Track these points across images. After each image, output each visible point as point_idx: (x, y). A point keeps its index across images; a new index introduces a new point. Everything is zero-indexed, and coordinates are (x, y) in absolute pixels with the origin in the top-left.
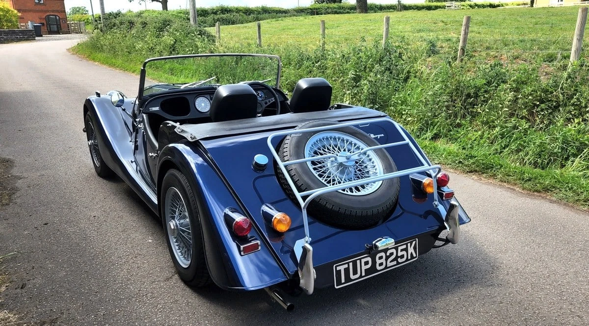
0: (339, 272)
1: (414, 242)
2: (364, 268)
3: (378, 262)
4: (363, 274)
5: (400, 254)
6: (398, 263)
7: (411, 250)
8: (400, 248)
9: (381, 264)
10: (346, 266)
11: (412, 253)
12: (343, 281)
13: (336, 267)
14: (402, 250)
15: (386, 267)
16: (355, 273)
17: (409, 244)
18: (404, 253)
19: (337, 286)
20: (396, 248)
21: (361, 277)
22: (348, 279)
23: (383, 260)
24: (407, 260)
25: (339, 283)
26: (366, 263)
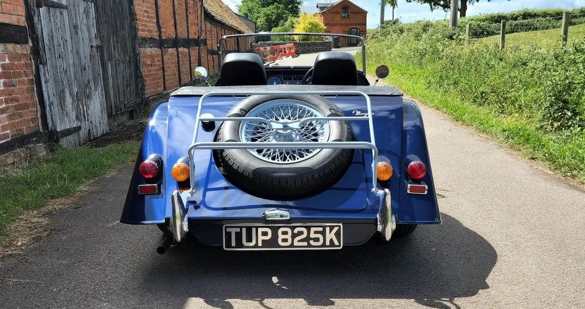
0: (229, 235)
1: (336, 229)
2: (261, 238)
3: (281, 237)
4: (260, 244)
5: (312, 235)
6: (309, 245)
7: (330, 236)
8: (313, 230)
9: (285, 240)
10: (238, 230)
11: (332, 239)
12: (233, 244)
13: (226, 227)
14: (316, 232)
15: (292, 245)
17: (328, 229)
18: (320, 236)
19: (226, 248)
20: (308, 228)
21: (256, 246)
22: (239, 244)
23: (289, 237)
24: (324, 245)
25: (229, 244)
26: (264, 234)
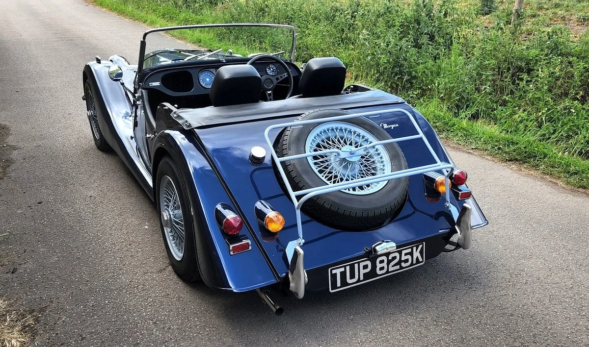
0: (334, 276)
1: (421, 246)
2: (363, 272)
3: (379, 266)
4: (362, 278)
5: (404, 258)
6: (401, 268)
7: (417, 254)
8: (404, 252)
9: (382, 269)
10: (343, 269)
11: (417, 257)
12: (339, 284)
13: (331, 270)
14: (406, 254)
15: (388, 272)
16: (352, 276)
17: (415, 248)
18: (409, 257)
19: (332, 290)
20: (400, 253)
21: (359, 281)
22: (344, 282)
23: (385, 265)
24: (412, 264)
25: (334, 286)
26: (365, 267)
